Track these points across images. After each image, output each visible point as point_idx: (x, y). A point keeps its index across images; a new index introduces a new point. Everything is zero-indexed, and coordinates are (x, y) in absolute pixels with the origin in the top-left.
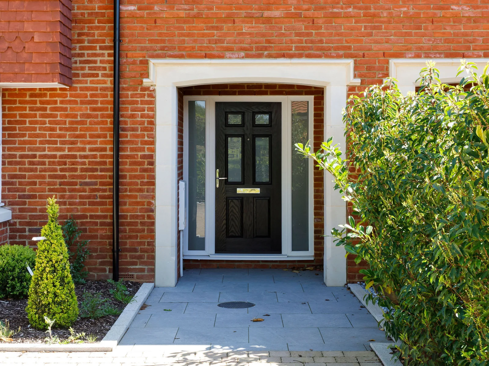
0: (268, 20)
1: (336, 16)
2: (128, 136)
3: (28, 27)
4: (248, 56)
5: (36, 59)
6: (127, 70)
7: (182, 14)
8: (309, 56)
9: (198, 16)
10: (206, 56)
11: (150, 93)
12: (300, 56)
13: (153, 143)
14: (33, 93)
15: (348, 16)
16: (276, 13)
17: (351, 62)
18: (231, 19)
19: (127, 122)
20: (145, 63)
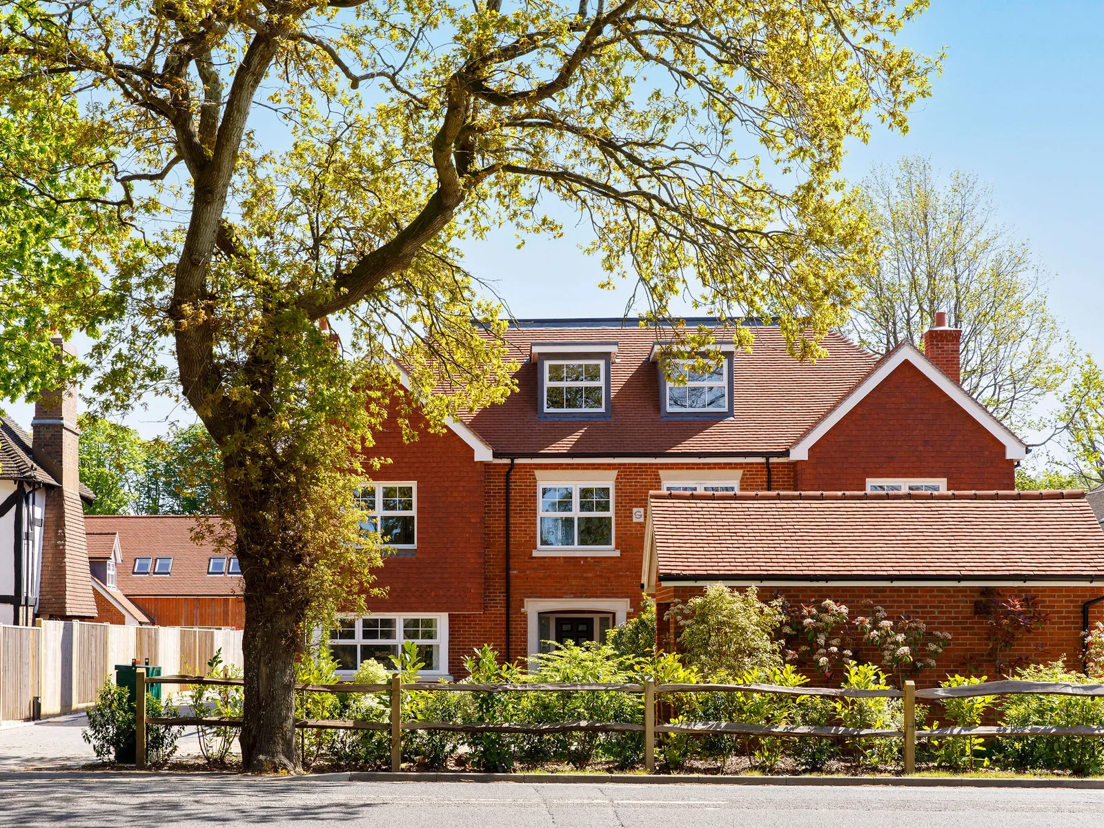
0: (586, 578)
1: (621, 576)
2: (513, 638)
3: (468, 585)
4: (575, 597)
5: (472, 601)
6: (513, 604)
7: (541, 575)
8: (607, 597)
9: (549, 576)
10: (554, 597)
11: (525, 616)
12: (602, 597)
13: (526, 642)
14: (465, 616)
15: (627, 576)
16: (590, 575)
17: (628, 600)
18: (566, 577)
19: (513, 631)
20: (522, 601)
